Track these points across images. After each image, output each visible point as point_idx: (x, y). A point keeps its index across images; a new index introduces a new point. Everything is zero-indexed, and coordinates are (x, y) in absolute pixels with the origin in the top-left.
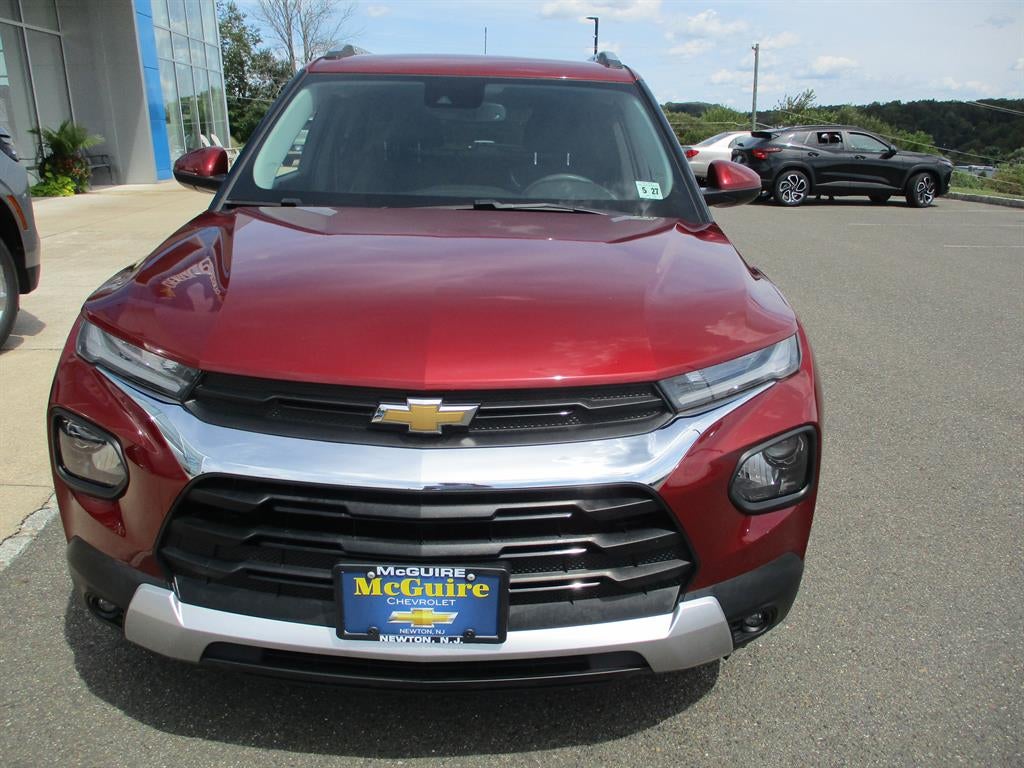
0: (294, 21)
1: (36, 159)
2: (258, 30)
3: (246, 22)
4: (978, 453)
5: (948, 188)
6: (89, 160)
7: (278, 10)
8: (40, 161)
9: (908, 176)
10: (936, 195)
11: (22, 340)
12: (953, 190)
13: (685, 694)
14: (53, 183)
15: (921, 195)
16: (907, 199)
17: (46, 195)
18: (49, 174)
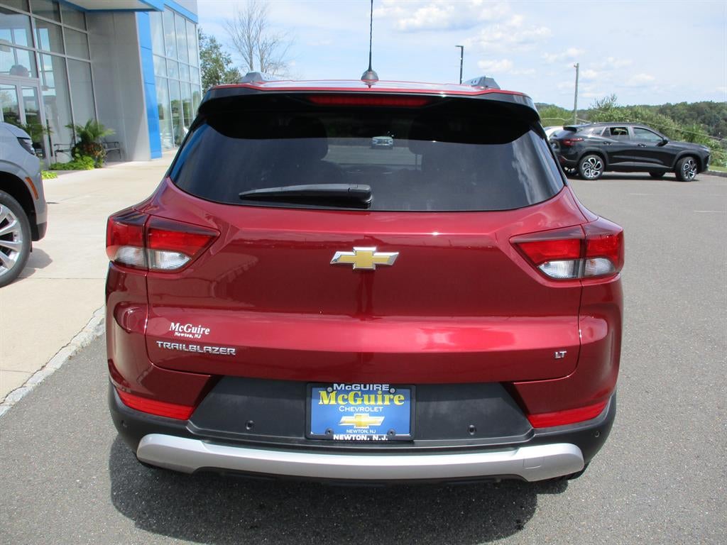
0: (254, 48)
1: (71, 145)
2: (229, 55)
3: (221, 50)
4: (673, 367)
5: (706, 167)
6: (106, 145)
7: (244, 41)
8: (73, 146)
9: (677, 158)
10: (698, 172)
11: (34, 271)
12: (710, 168)
13: (410, 532)
14: (80, 161)
15: (687, 173)
16: (676, 175)
17: (75, 169)
18: (77, 155)
